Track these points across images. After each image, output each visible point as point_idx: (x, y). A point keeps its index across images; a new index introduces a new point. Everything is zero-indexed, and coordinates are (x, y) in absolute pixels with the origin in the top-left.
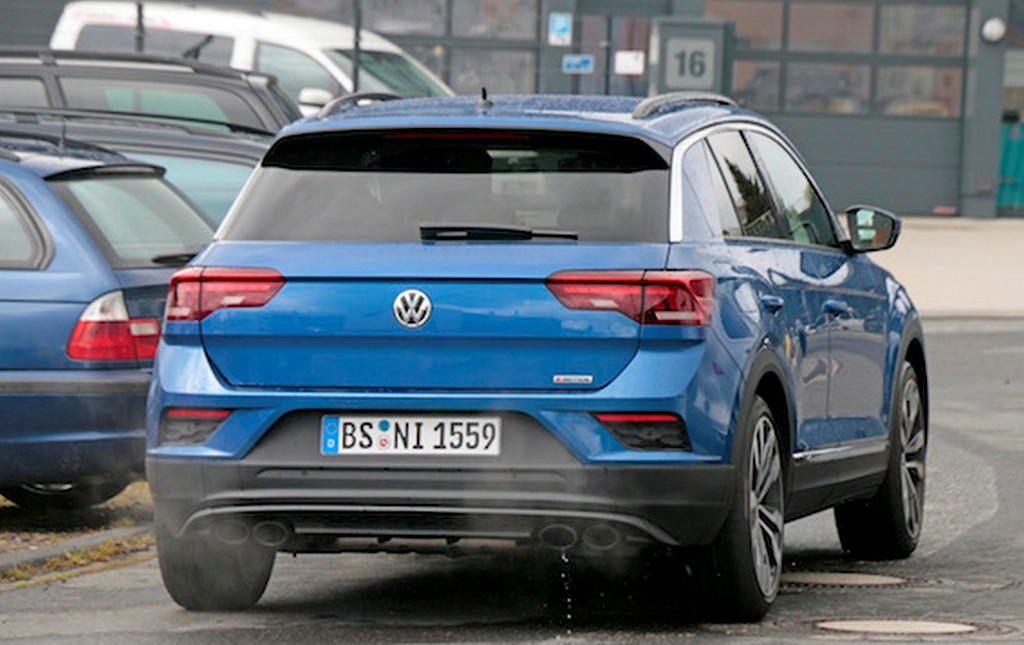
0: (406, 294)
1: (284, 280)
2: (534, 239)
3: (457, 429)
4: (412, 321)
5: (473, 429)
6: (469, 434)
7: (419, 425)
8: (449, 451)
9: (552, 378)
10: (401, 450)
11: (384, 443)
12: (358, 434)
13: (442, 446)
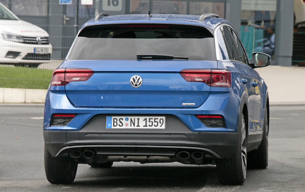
0: (134, 77)
1: (93, 72)
2: (174, 59)
3: (151, 120)
4: (136, 85)
5: (156, 120)
6: (155, 122)
7: (138, 119)
8: (148, 127)
9: (182, 104)
10: (133, 127)
11: (127, 125)
12: (118, 122)
13: (146, 126)
